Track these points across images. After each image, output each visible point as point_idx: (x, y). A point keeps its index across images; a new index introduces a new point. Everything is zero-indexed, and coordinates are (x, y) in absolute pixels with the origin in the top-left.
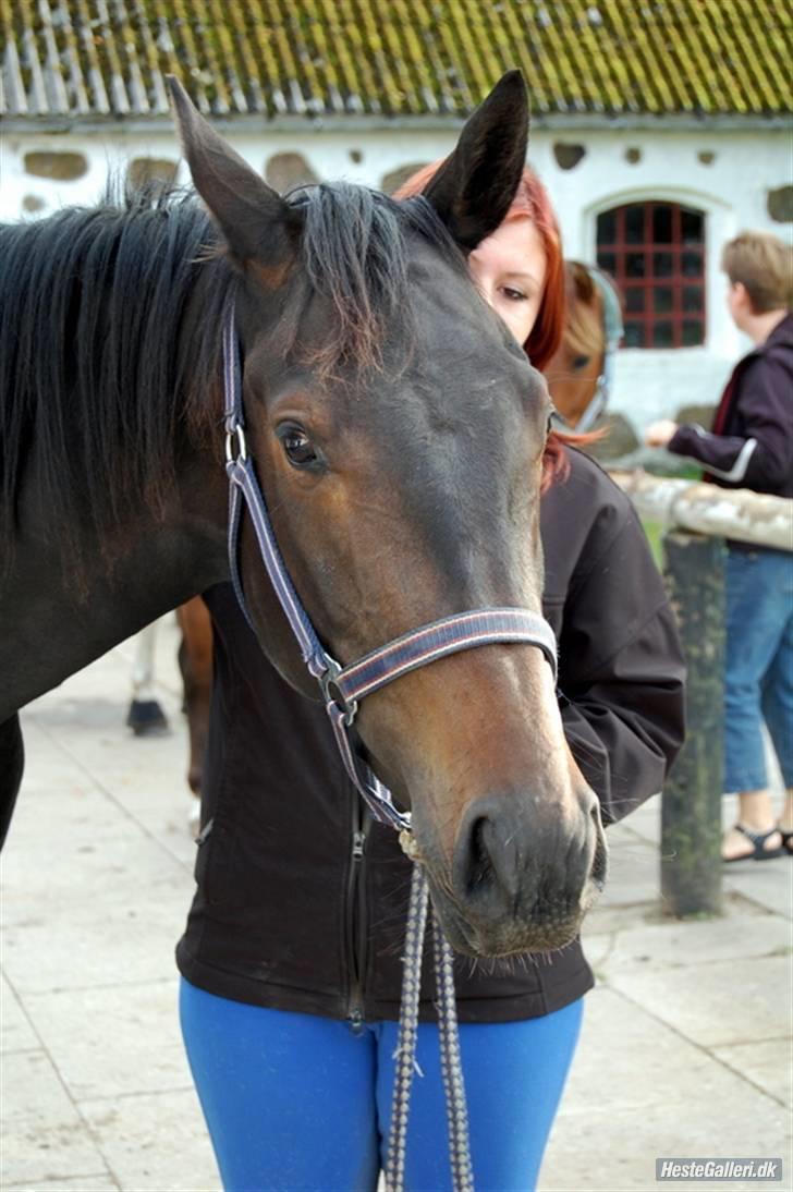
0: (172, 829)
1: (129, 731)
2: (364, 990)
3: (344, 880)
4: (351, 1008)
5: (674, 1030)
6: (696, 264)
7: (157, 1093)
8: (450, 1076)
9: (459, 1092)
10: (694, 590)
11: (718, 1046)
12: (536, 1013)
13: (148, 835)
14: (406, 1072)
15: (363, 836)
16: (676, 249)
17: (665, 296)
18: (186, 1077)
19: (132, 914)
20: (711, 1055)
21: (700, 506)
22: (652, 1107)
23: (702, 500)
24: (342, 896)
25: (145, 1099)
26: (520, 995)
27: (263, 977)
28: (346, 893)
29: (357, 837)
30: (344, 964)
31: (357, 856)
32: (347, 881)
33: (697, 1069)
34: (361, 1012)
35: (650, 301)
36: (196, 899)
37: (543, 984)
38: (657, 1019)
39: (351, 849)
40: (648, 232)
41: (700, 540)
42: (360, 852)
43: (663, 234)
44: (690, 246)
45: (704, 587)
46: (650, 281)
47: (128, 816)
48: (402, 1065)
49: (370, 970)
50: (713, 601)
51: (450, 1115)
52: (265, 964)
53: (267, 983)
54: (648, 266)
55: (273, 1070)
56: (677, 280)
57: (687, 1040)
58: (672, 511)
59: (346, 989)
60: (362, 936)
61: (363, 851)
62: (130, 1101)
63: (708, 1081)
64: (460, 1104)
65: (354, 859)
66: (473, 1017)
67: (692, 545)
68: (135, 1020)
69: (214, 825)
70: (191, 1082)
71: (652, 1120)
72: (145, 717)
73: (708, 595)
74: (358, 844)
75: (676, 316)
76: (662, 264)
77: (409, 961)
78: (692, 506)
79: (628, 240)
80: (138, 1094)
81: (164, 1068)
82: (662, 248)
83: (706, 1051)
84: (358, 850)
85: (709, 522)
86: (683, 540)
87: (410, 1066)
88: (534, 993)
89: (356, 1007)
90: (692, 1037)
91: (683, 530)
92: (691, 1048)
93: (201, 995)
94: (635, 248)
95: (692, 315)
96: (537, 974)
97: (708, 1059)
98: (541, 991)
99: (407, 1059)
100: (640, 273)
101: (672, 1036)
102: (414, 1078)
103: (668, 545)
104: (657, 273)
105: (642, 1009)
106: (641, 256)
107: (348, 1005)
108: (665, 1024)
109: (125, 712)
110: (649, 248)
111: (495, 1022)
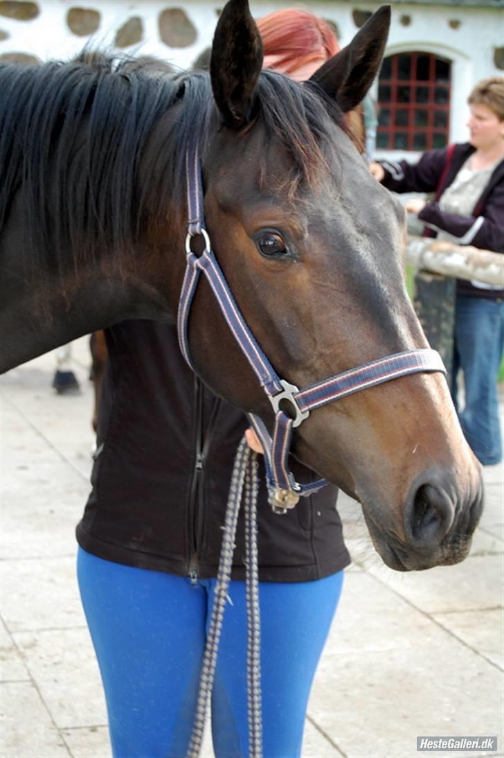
0: (80, 457)
1: (53, 391)
2: (199, 558)
3: (189, 484)
4: (191, 569)
5: (407, 601)
6: (444, 95)
7: (65, 629)
8: (252, 608)
9: (257, 619)
10: (434, 312)
11: (436, 613)
12: (313, 578)
13: (64, 460)
14: (222, 601)
15: (203, 456)
16: (432, 85)
17: (422, 116)
18: (82, 620)
19: (52, 512)
20: (431, 619)
21: (440, 256)
22: (391, 651)
23: (441, 251)
24: (188, 495)
25: (56, 632)
26: (303, 565)
27: (133, 547)
28: (190, 494)
29: (199, 456)
30: (187, 540)
31: (199, 469)
32: (191, 486)
33: (421, 628)
34: (197, 572)
35: (412, 117)
36: (91, 496)
37: (318, 559)
38: (397, 594)
39: (194, 464)
40: (413, 73)
41: (439, 278)
42: (201, 466)
43: (423, 75)
44: (441, 83)
45: (440, 310)
46: (413, 105)
47: (51, 446)
48: (219, 596)
49: (204, 545)
50: (446, 320)
51: (250, 633)
52: (135, 538)
53: (137, 551)
54: (412, 94)
55: (138, 609)
56: (431, 105)
57: (415, 607)
58: (421, 259)
59: (188, 556)
60: (200, 523)
61: (203, 466)
62: (47, 633)
63: (429, 635)
64: (257, 626)
65: (196, 471)
66: (270, 578)
67: (434, 282)
68: (52, 581)
69: (105, 446)
70: (85, 624)
71: (391, 659)
72: (64, 382)
73: (443, 315)
74: (200, 461)
75: (429, 130)
76: (422, 94)
77: (228, 529)
78: (435, 255)
79: (400, 78)
80: (52, 629)
81: (70, 612)
82: (423, 84)
83: (428, 615)
84: (199, 465)
85: (445, 267)
86: (428, 278)
87: (225, 598)
88: (312, 564)
89: (194, 568)
90: (419, 607)
91: (427, 271)
92: (418, 614)
93: (92, 558)
94: (404, 83)
95: (440, 130)
96: (314, 552)
97: (429, 621)
98: (316, 563)
99: (223, 593)
100: (407, 100)
101: (406, 605)
102: (227, 606)
103: (418, 282)
104: (418, 101)
105: (387, 587)
106: (408, 88)
107: (189, 566)
108: (402, 597)
109: (51, 378)
110: (414, 83)
111: (285, 582)
